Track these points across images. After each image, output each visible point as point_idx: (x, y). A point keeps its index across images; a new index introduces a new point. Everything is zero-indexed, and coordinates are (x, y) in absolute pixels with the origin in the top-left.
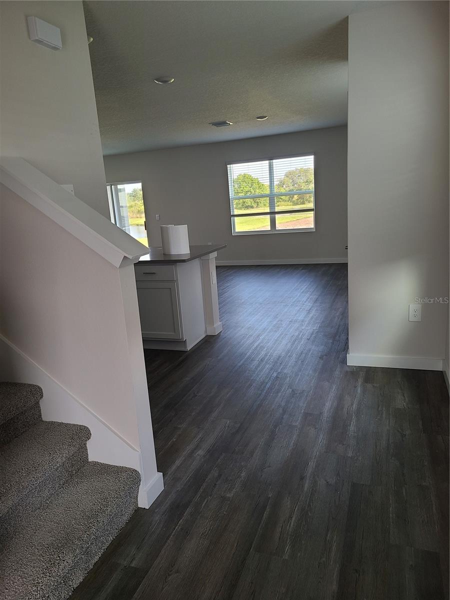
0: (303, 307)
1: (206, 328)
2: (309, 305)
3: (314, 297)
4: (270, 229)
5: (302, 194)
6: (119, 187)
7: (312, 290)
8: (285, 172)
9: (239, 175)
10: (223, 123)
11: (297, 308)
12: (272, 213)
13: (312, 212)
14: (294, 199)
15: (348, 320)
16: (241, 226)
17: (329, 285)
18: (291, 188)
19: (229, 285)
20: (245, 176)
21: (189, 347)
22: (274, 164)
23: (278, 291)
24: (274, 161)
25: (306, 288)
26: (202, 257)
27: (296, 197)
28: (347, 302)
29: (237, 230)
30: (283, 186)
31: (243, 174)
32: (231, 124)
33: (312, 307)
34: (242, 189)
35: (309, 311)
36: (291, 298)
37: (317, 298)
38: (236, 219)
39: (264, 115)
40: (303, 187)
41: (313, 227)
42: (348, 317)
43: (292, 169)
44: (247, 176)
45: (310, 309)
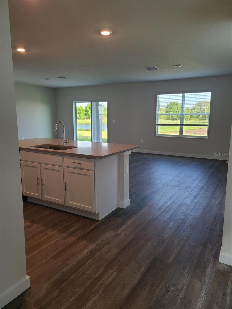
0: (192, 193)
1: (118, 203)
2: (196, 191)
3: (201, 185)
4: (179, 135)
5: (204, 115)
6: (100, 103)
7: (200, 179)
8: (196, 102)
9: (171, 102)
10: (153, 69)
11: (187, 193)
12: (182, 125)
13: (207, 127)
14: (200, 117)
15: (224, 210)
16: (161, 131)
17: (213, 176)
18: (199, 111)
19: (147, 167)
20: (174, 103)
21: (101, 218)
22: (185, 96)
23: (177, 176)
24: (186, 94)
25: (197, 177)
26: (119, 154)
27: (201, 116)
28: (225, 193)
29: (159, 133)
30: (194, 110)
31: (173, 102)
32: (158, 69)
33: (199, 193)
34: (172, 109)
35: (195, 197)
36: (185, 183)
37: (203, 186)
38: (159, 126)
39: (179, 64)
40: (206, 111)
41: (207, 136)
42: (224, 207)
43: (201, 101)
44: (175, 103)
45: (197, 195)
